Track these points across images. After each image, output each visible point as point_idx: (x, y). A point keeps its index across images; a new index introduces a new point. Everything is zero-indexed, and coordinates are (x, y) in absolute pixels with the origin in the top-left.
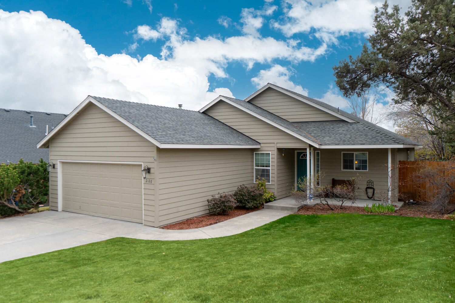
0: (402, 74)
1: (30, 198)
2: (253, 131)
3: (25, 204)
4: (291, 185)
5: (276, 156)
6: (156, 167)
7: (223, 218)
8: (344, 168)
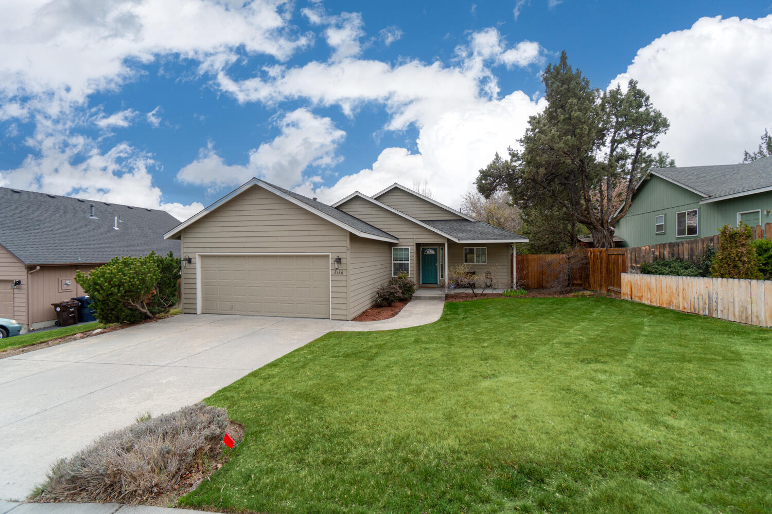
1: (161, 300)
2: (390, 226)
3: (157, 308)
4: (420, 279)
5: (415, 251)
6: (348, 257)
7: (393, 309)
8: (466, 262)
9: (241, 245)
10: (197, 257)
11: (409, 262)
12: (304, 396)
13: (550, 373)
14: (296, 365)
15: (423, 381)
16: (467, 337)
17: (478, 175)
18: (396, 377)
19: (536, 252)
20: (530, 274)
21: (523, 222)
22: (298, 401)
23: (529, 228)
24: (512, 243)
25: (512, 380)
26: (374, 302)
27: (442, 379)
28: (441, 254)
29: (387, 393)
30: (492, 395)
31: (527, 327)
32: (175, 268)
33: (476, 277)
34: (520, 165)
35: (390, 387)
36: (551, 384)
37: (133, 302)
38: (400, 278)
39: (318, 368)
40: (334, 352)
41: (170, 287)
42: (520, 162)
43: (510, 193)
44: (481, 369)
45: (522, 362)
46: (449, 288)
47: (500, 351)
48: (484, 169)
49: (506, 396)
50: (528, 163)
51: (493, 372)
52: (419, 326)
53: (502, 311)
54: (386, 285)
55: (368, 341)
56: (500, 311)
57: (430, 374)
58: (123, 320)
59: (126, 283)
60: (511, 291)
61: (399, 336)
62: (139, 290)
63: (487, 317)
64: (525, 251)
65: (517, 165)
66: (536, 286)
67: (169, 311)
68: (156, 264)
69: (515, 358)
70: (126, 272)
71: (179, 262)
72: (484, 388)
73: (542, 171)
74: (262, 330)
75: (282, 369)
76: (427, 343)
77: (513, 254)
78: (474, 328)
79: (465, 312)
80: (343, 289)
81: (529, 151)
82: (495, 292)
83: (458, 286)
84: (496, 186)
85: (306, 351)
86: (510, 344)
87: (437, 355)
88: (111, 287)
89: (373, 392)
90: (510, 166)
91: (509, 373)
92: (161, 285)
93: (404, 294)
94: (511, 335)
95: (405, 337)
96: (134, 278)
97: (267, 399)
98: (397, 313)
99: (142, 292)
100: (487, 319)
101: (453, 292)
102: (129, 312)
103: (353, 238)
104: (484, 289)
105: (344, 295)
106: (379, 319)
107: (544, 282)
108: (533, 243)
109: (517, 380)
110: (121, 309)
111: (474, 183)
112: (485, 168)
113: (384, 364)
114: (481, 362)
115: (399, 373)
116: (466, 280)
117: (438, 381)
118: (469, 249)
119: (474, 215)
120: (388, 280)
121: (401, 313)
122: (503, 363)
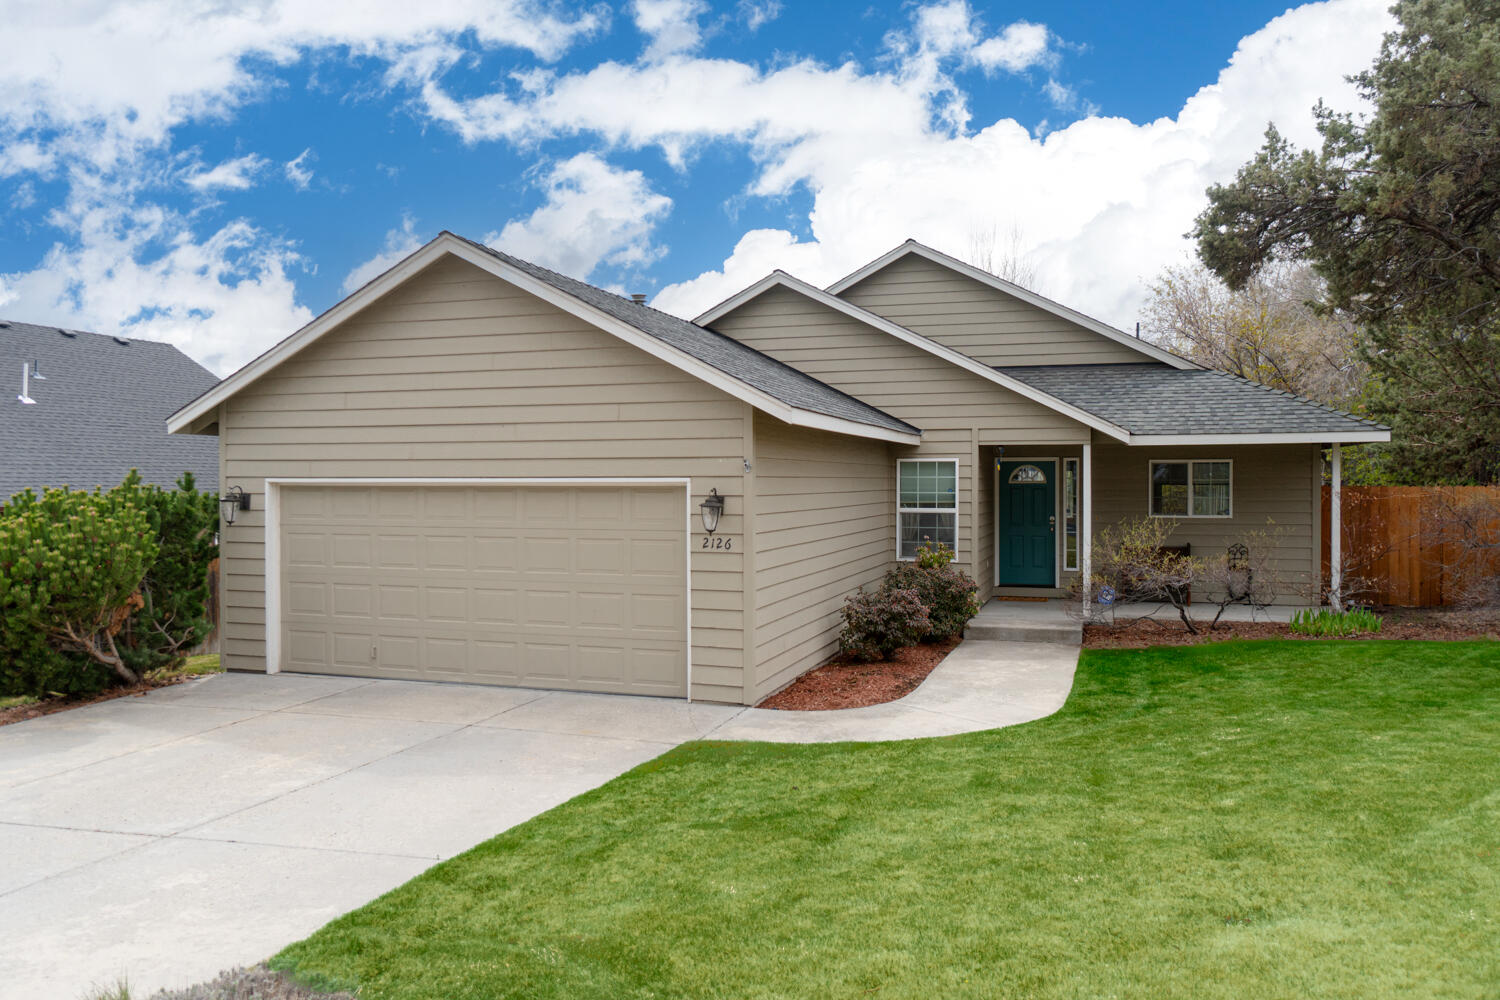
0: (1415, 219)
1: (158, 626)
2: (889, 388)
3: (146, 650)
4: (991, 568)
5: (975, 472)
6: (748, 492)
7: (900, 669)
8: (1157, 509)
9: (404, 452)
10: (267, 489)
11: (956, 511)
12: (608, 953)
13: (1473, 914)
14: (577, 850)
15: (1006, 920)
16: (1161, 775)
17: (1204, 205)
18: (909, 903)
19: (1418, 478)
20: (1393, 557)
21: (1368, 368)
22: (584, 965)
23: (1393, 392)
24: (1328, 446)
25: (1330, 932)
26: (836, 647)
27: (1071, 917)
28: (1068, 482)
29: (881, 956)
30: (1254, 981)
31: (1382, 745)
32: (201, 525)
33: (1192, 566)
34: (1362, 164)
35: (891, 936)
36: (1476, 954)
37: (77, 631)
38: (923, 565)
39: (647, 860)
40: (701, 810)
41: (184, 585)
42: (1361, 156)
43: (1319, 269)
44: (1213, 889)
45: (1367, 872)
46: (1094, 601)
47: (1280, 828)
48: (1226, 185)
49: (1305, 989)
50: (1392, 157)
51: (1257, 901)
52: (990, 732)
53: (1291, 687)
54: (875, 588)
55: (817, 778)
56: (1281, 684)
57: (1029, 896)
58: (46, 688)
59: (55, 570)
60: (1323, 616)
61: (919, 763)
62: (92, 595)
63: (1233, 707)
64: (1376, 473)
65: (1347, 166)
66: (1416, 598)
67: (182, 663)
68: (144, 513)
69: (1339, 854)
70: (54, 537)
71: (212, 506)
72: (1223, 956)
73: (1442, 184)
74: (470, 731)
75: (533, 861)
76: (1017, 790)
77: (1328, 487)
78: (1186, 744)
79: (1154, 684)
80: (732, 602)
81: (1396, 114)
82: (1262, 617)
83: (1128, 593)
84: (1268, 244)
85: (610, 805)
86: (1318, 803)
87: (1054, 832)
88: (13, 585)
89: (832, 950)
90: (1323, 172)
91: (1315, 909)
92: (160, 579)
93: (936, 618)
94: (1325, 772)
95: (942, 767)
96: (77, 556)
97: (487, 956)
98: (912, 686)
99: (104, 601)
100: (1235, 712)
101: (1109, 616)
102: (64, 662)
103: (765, 426)
104: (1223, 606)
105: (733, 621)
106: (852, 705)
107: (1447, 584)
108: (1405, 443)
109: (1348, 933)
110: (41, 654)
111: (1186, 236)
112: (1228, 180)
113: (866, 855)
114: (1212, 863)
115: (919, 889)
116: (1156, 574)
117: (1060, 925)
118: (1168, 466)
119: (1188, 346)
120: (882, 571)
121: (930, 685)
122: (1292, 869)
